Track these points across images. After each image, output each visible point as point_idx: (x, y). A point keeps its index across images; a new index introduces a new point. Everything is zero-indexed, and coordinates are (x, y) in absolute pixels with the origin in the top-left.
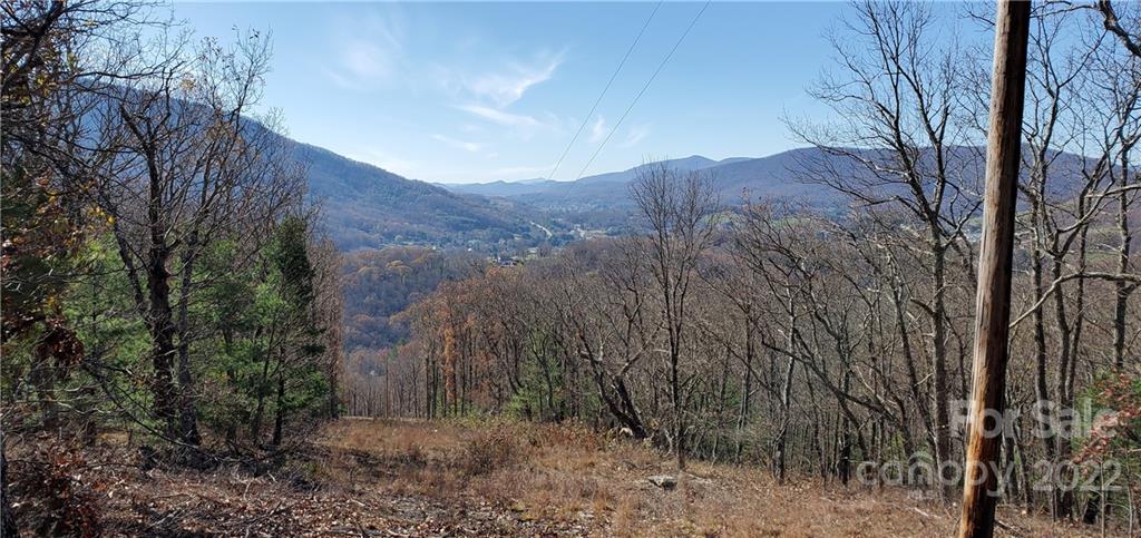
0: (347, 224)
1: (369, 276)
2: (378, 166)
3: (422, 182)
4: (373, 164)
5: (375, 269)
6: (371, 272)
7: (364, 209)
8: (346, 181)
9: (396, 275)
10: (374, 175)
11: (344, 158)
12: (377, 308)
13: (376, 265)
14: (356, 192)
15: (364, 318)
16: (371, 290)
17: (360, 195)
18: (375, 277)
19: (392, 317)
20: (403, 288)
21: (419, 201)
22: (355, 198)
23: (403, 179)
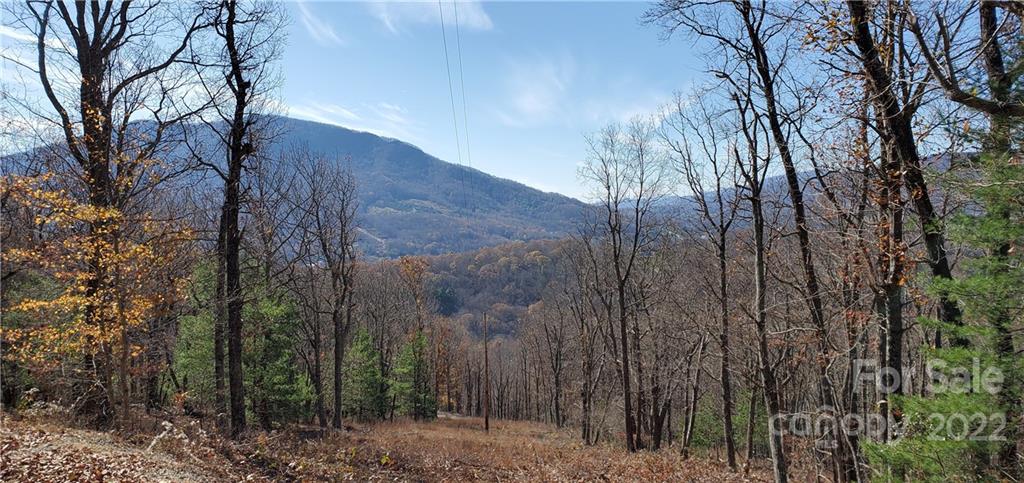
0: (491, 232)
1: (508, 266)
2: (518, 181)
3: (557, 194)
4: (514, 180)
5: (514, 259)
6: (510, 262)
7: (506, 219)
8: (491, 196)
9: (534, 265)
10: (516, 190)
11: (489, 175)
12: (517, 298)
13: (515, 255)
14: (499, 204)
15: (503, 306)
16: (510, 280)
17: (503, 207)
18: (514, 267)
19: (531, 307)
20: (542, 278)
21: (555, 211)
22: (498, 210)
23: (541, 192)
